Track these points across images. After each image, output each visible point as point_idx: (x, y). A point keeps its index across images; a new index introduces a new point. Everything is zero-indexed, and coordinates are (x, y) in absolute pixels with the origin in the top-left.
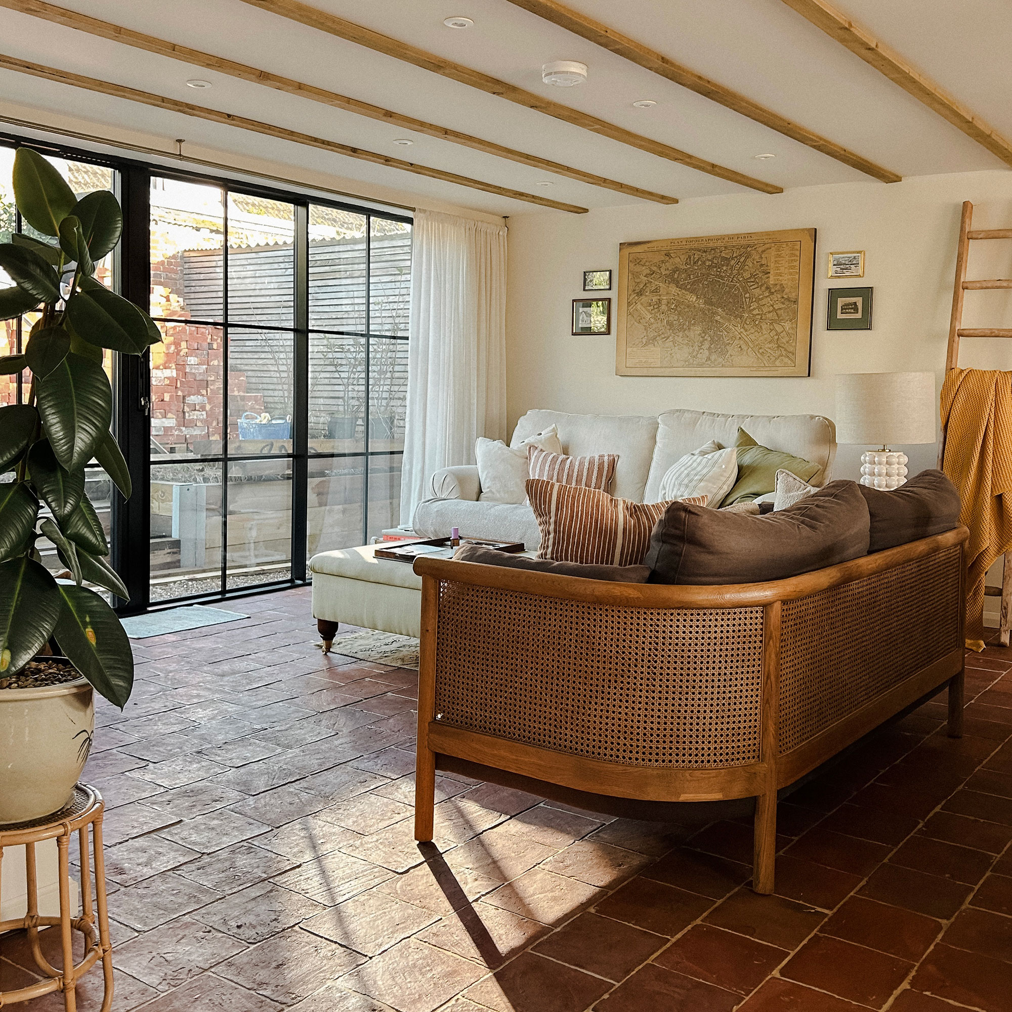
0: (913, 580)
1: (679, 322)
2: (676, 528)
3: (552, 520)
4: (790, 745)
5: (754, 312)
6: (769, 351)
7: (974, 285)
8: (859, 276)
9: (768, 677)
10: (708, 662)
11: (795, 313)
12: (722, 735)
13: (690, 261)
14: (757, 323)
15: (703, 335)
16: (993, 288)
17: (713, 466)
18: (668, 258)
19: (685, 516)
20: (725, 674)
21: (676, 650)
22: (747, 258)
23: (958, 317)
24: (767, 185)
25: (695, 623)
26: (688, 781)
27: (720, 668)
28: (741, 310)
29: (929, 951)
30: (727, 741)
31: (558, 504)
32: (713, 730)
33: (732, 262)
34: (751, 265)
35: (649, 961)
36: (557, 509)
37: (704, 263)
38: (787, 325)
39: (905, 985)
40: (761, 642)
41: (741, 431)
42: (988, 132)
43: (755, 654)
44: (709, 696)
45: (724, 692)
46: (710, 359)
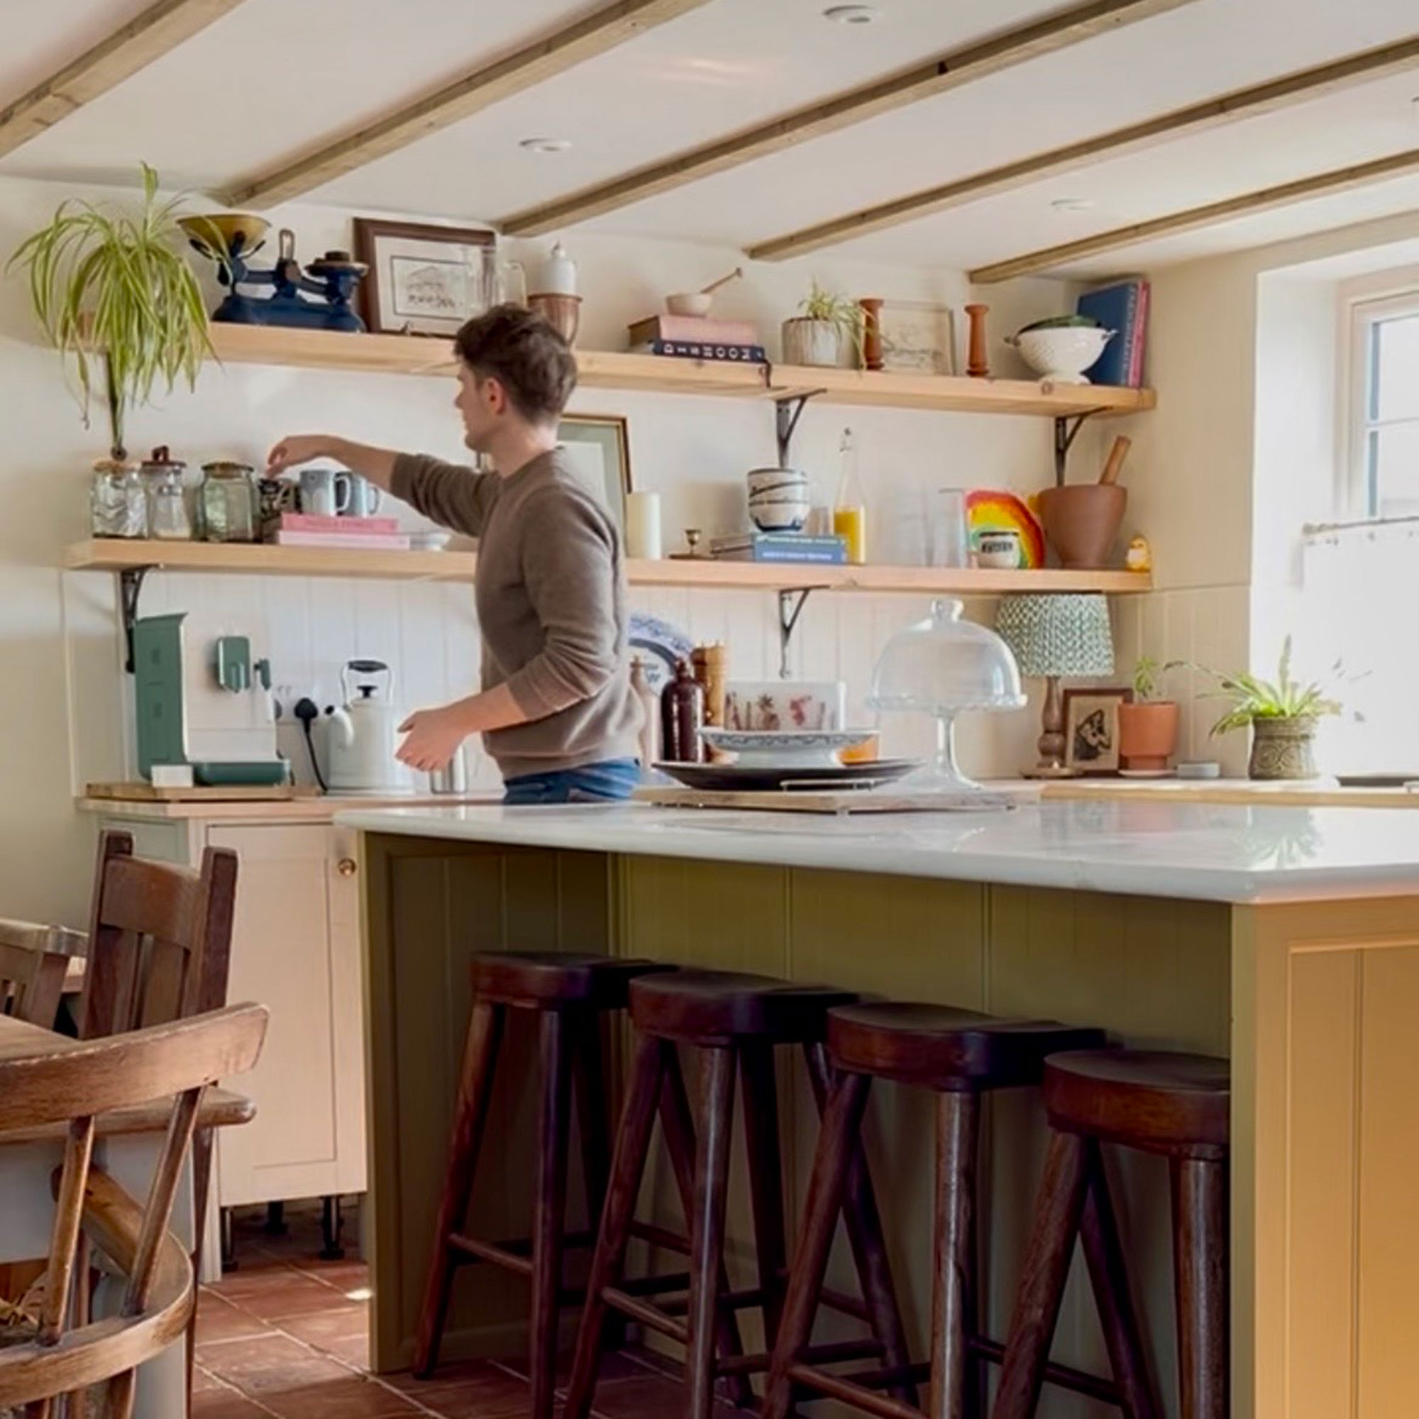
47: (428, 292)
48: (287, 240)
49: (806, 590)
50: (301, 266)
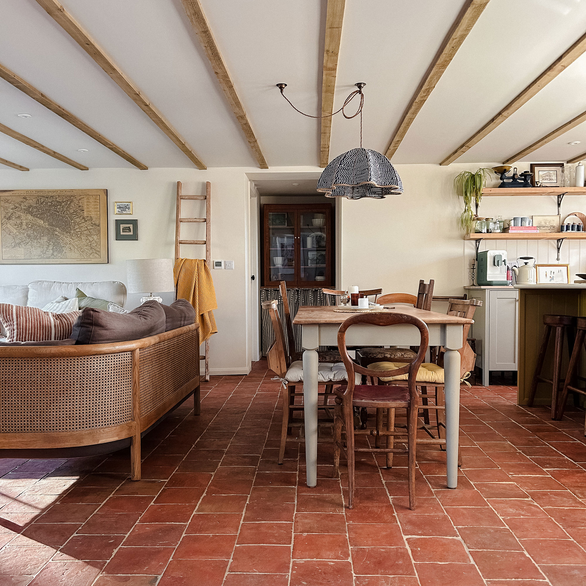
0: (182, 344)
1: (34, 234)
2: (88, 319)
3: (15, 323)
4: (143, 414)
5: (77, 230)
6: (86, 250)
7: (185, 220)
8: (130, 214)
9: (135, 383)
10: (108, 379)
11: (99, 231)
12: (116, 411)
13: (39, 202)
14: (79, 236)
15: (49, 242)
16: (192, 222)
17: (66, 308)
18: (25, 200)
19: (93, 313)
20: (116, 383)
21: (93, 375)
22: (71, 202)
23: (179, 235)
24: (81, 165)
25: (102, 361)
26: (102, 433)
27: (114, 381)
28: (70, 229)
29: (210, 483)
30: (118, 414)
31: (17, 315)
32: (112, 409)
33: (63, 204)
34: (73, 206)
35: (95, 513)
36: (17, 318)
37: (47, 203)
38: (95, 237)
39: (204, 494)
40: (131, 367)
41: (78, 290)
42: (190, 150)
43: (128, 373)
44: (109, 394)
45: (116, 392)
46: (53, 255)
47: (547, 177)
48: (515, 170)
49: (562, 239)
50: (518, 175)
